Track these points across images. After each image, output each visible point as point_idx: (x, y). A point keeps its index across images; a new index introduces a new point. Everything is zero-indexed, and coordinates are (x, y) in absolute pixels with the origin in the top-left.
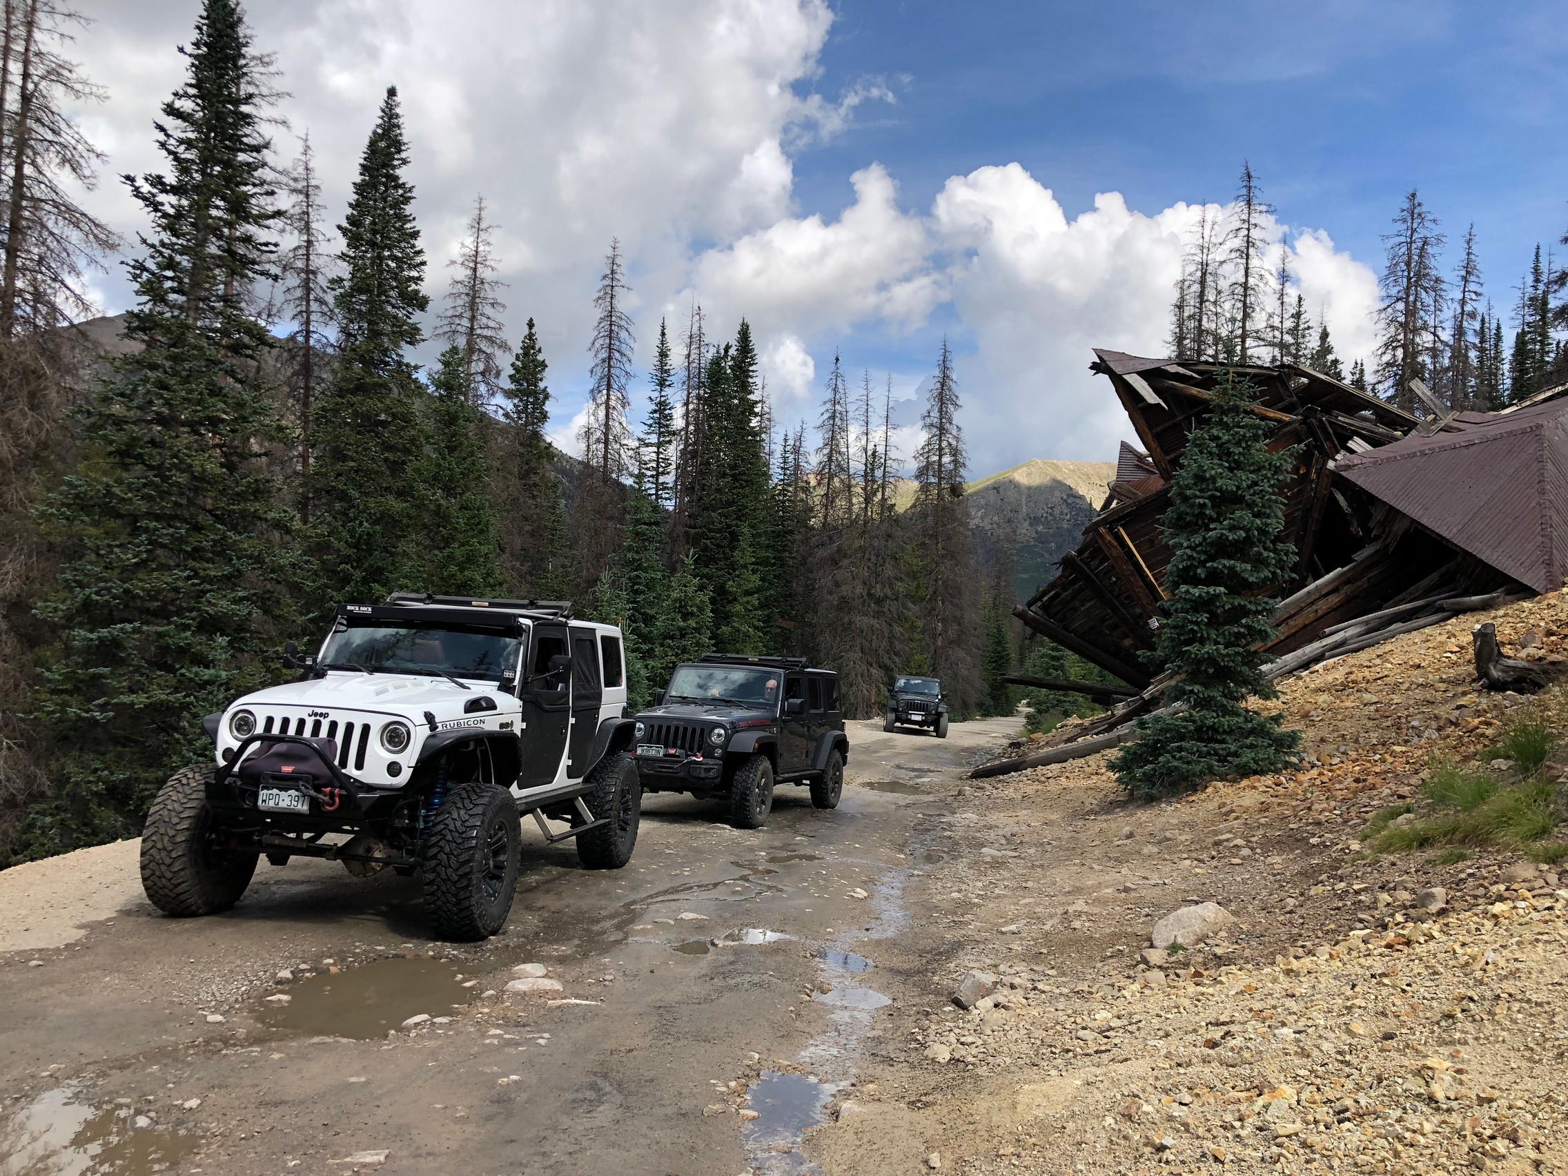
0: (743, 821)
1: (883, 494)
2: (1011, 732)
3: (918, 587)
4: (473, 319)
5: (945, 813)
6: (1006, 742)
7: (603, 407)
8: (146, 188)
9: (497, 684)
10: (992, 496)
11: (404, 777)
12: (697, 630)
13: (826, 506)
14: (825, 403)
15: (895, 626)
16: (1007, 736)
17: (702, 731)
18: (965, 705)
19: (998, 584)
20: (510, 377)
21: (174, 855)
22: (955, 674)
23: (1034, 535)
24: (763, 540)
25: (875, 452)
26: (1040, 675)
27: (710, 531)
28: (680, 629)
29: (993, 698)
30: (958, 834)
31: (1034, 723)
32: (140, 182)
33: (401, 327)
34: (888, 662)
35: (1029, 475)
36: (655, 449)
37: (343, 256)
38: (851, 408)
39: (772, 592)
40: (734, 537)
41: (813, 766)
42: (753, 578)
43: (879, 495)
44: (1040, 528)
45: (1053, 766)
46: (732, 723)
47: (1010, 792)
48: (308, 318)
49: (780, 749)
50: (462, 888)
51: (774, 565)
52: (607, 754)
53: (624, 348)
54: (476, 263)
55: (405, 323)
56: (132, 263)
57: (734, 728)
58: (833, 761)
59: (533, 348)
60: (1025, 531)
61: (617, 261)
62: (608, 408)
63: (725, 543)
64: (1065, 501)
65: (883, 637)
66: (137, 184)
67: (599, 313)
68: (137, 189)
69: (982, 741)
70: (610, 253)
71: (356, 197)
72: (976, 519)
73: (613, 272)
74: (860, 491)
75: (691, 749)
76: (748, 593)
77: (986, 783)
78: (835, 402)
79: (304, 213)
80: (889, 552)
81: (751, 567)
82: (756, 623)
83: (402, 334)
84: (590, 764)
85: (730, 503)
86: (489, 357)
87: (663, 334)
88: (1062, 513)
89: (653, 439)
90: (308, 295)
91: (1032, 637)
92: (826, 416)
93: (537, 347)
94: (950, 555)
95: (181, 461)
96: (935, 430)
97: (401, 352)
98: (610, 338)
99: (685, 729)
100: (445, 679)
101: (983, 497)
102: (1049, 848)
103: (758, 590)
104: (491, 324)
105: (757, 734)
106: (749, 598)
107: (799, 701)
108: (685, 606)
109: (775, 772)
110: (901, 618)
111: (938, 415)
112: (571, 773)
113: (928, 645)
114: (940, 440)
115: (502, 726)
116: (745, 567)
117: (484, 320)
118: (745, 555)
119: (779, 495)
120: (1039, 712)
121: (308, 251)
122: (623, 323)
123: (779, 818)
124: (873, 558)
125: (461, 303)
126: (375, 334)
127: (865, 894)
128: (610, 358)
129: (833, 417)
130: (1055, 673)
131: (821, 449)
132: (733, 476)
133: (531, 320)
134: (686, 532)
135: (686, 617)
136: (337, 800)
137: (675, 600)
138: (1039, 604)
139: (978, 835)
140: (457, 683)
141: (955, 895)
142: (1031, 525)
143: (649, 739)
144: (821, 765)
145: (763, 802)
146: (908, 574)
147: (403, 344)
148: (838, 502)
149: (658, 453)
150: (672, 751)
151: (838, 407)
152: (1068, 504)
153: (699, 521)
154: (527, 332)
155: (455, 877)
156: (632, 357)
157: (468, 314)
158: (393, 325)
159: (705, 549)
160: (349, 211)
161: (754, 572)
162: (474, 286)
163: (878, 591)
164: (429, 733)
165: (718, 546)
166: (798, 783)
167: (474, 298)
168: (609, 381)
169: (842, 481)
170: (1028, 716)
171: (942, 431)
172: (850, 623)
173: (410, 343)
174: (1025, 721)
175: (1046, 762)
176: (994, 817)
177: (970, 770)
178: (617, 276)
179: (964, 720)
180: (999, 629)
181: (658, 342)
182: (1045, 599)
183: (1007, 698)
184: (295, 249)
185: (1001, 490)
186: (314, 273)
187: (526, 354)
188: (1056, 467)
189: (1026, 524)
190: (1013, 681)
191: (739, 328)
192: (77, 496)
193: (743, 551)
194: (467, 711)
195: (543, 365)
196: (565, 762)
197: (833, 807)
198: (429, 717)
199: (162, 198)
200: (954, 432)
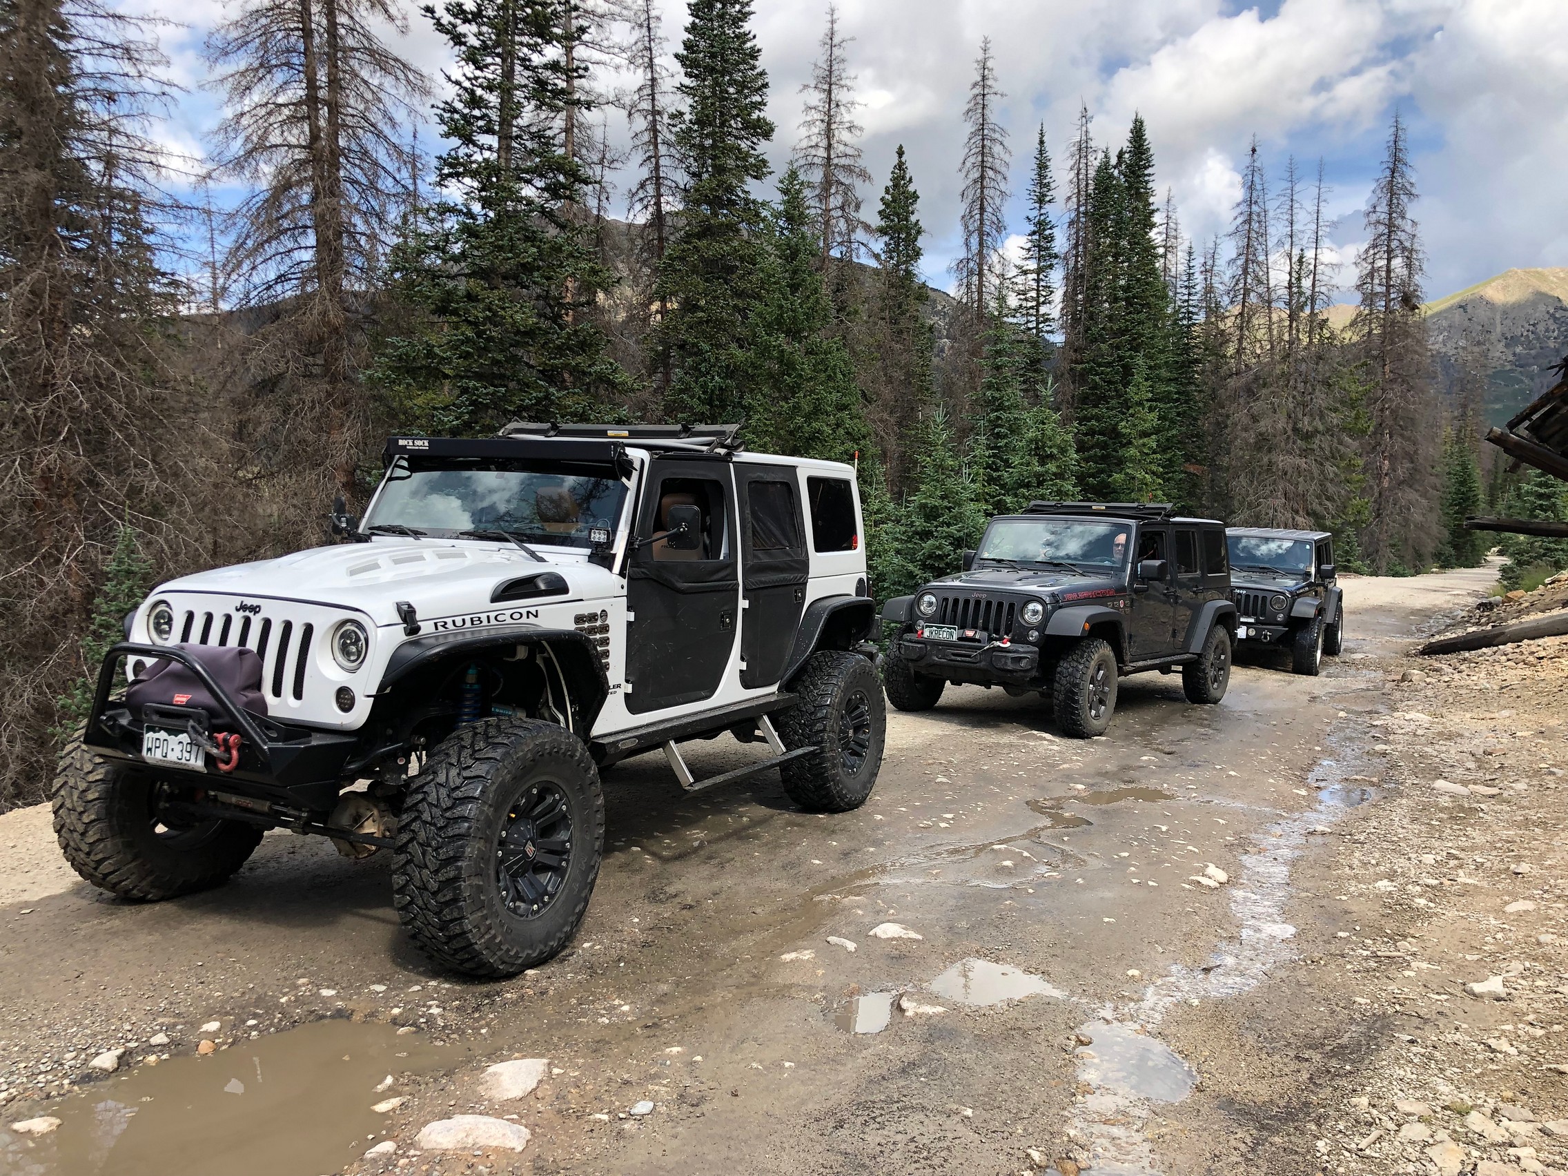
0: (1071, 728)
1: (1312, 308)
2: (1479, 587)
3: (1357, 418)
4: (829, 147)
5: (1381, 708)
6: (1473, 601)
7: (975, 235)
8: (446, 19)
9: (588, 551)
10: (1458, 317)
11: (359, 715)
12: (1059, 476)
13: (1241, 329)
14: (1238, 205)
15: (1327, 465)
16: (1475, 594)
17: (1012, 606)
18: (1419, 556)
19: (1464, 415)
20: (880, 212)
21: (86, 819)
22: (1406, 520)
23: (1511, 358)
24: (1164, 373)
25: (1301, 257)
26: (1524, 518)
27: (1099, 365)
28: (1038, 475)
29: (1455, 547)
30: (1396, 748)
31: (1510, 578)
32: (440, 12)
33: (745, 159)
34: (1318, 508)
35: (1505, 288)
36: (1035, 276)
37: (682, 88)
38: (1271, 206)
39: (1174, 432)
40: (1127, 371)
41: (1185, 648)
42: (1151, 416)
43: (1307, 311)
44: (1519, 349)
45: (1547, 641)
46: (1053, 595)
47: (1480, 678)
48: (657, 163)
49: (1127, 629)
50: (447, 904)
51: (1177, 400)
52: (817, 648)
53: (997, 164)
54: (830, 85)
55: (748, 155)
56: (442, 105)
57: (1058, 602)
58: (1215, 642)
59: (903, 178)
60: (1499, 353)
61: (989, 64)
62: (981, 234)
63: (1118, 378)
64: (1552, 316)
65: (1312, 479)
66: (437, 15)
67: (969, 128)
68: (438, 23)
69: (1440, 600)
70: (980, 56)
71: (691, 19)
72: (1436, 342)
73: (984, 78)
74: (1282, 305)
75: (997, 631)
76: (1145, 434)
77: (1443, 663)
78: (1250, 202)
79: (646, 49)
80: (1320, 378)
81: (1147, 405)
82: (1154, 468)
83: (746, 169)
84: (790, 664)
85: (1123, 332)
86: (848, 189)
87: (1042, 142)
88: (1547, 330)
89: (1032, 265)
90: (656, 138)
91: (1514, 468)
92: (1240, 220)
93: (908, 177)
94: (1399, 378)
95: (495, 314)
96: (1382, 228)
97: (746, 188)
98: (983, 154)
99: (989, 604)
100: (513, 545)
101: (1446, 318)
102: (1550, 782)
103: (1157, 431)
104: (849, 151)
105: (1086, 612)
106: (1145, 440)
107: (1157, 563)
108: (1043, 447)
109: (1120, 658)
110: (1334, 456)
111: (1386, 209)
112: (748, 681)
113: (1371, 487)
114: (1389, 240)
115: (579, 619)
116: (1140, 404)
117: (841, 148)
118: (1139, 390)
119: (1184, 318)
120: (1520, 563)
121: (653, 90)
122: (997, 136)
123: (1133, 720)
124: (1301, 386)
125: (816, 130)
126: (720, 170)
127: (1223, 877)
128: (982, 177)
129: (1249, 221)
130: (1542, 515)
131: (1234, 260)
132: (1126, 299)
133: (901, 147)
134: (1071, 369)
135: (1043, 460)
136: (235, 753)
137: (1031, 441)
138: (1527, 423)
139: (1429, 750)
140: (527, 550)
141: (1384, 885)
142: (1507, 346)
143: (941, 618)
144: (1196, 646)
145: (1101, 702)
146: (1342, 402)
147: (748, 179)
148: (1255, 321)
149: (1038, 281)
150: (970, 633)
151: (1255, 208)
152: (1555, 319)
153: (1087, 355)
154: (896, 161)
155: (433, 885)
156: (1008, 175)
157: (824, 143)
158: (737, 158)
159: (1095, 386)
160: (686, 36)
161: (1151, 409)
162: (829, 110)
163: (1305, 424)
164: (403, 638)
165: (1110, 382)
166: (1165, 669)
167: (829, 124)
168: (982, 204)
169: (1260, 295)
170: (1504, 570)
171: (1391, 227)
172: (1270, 463)
173: (756, 177)
174: (1498, 575)
175: (1536, 633)
176: (1458, 719)
177: (1422, 641)
178: (989, 82)
179: (1417, 573)
180: (1464, 467)
181: (1036, 153)
182: (1535, 417)
183: (1473, 546)
184: (640, 89)
185: (1469, 309)
186: (659, 113)
187: (896, 186)
188: (1542, 277)
189: (1501, 346)
190: (1483, 527)
191: (1131, 126)
192: (400, 358)
193: (1137, 385)
194: (495, 599)
195: (915, 196)
196: (735, 664)
197: (1216, 701)
198: (408, 615)
199: (463, 28)
200: (1408, 228)
